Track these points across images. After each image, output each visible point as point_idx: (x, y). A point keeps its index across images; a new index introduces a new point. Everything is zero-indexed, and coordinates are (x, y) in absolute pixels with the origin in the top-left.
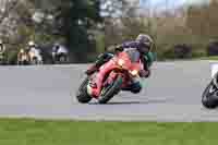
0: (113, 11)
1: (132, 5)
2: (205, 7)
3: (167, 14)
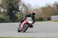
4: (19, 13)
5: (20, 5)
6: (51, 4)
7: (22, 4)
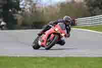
0: (26, 5)
1: (35, 2)
2: (68, 3)
3: (50, 7)
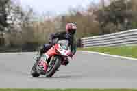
4: (6, 29)
5: (9, 12)
6: (83, 9)
7: (14, 8)
